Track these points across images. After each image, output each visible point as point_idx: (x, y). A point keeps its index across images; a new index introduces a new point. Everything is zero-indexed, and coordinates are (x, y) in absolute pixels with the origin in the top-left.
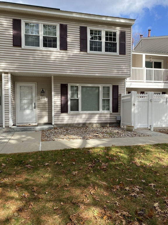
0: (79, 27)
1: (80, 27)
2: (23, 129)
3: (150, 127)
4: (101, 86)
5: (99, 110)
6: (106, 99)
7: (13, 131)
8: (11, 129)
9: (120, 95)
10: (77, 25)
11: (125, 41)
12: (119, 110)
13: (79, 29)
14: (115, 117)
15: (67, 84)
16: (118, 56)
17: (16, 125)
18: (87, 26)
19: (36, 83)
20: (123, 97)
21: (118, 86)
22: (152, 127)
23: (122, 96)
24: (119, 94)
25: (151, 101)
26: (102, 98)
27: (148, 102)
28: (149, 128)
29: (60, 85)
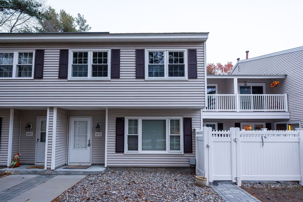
0: (134, 50)
1: (136, 50)
2: (67, 172)
3: (236, 180)
4: (168, 119)
5: (166, 150)
6: (175, 136)
7: (56, 174)
8: (54, 172)
9: (195, 130)
10: (133, 48)
11: (196, 61)
12: (193, 150)
13: (134, 53)
14: (188, 160)
15: (124, 118)
16: (187, 81)
17: (68, 164)
18: (145, 48)
19: (92, 117)
20: (198, 133)
21: (191, 118)
22: (238, 180)
23: (196, 131)
24: (193, 129)
25: (235, 141)
26: (170, 134)
27: (231, 142)
28: (234, 181)
29: (115, 119)
